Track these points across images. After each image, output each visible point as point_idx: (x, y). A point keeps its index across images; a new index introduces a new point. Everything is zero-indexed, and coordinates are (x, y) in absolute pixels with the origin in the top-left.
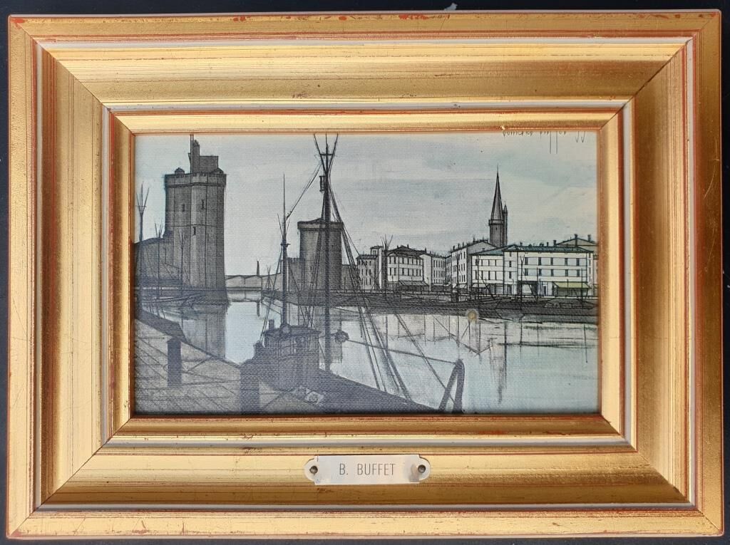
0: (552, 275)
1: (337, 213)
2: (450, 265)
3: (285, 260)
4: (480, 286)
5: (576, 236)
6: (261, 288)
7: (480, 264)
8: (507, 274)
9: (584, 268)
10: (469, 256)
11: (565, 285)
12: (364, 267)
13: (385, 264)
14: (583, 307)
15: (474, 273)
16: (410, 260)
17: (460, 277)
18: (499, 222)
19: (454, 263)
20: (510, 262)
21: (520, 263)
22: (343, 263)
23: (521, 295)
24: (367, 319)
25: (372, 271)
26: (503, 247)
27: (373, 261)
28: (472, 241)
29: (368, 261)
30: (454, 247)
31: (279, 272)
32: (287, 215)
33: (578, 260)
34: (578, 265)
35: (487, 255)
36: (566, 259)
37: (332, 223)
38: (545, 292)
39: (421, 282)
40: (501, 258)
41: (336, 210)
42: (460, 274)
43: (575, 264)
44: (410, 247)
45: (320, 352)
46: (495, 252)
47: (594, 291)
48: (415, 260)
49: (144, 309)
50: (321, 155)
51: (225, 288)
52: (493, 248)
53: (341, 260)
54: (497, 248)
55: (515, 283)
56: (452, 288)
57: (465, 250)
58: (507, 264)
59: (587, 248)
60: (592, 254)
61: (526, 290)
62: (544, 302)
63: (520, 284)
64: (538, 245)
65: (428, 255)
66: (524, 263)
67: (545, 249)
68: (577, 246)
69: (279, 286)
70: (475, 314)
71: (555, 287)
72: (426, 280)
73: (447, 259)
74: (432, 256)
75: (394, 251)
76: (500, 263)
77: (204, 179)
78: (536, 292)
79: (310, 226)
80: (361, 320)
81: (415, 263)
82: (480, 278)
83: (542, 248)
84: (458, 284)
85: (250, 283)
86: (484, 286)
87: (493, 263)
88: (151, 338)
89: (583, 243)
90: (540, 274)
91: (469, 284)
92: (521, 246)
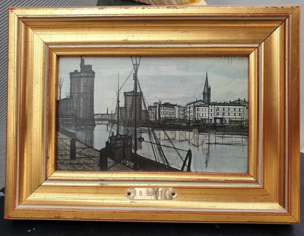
0: (229, 115)
1: (140, 89)
2: (186, 111)
3: (118, 108)
4: (199, 119)
5: (239, 99)
6: (109, 119)
7: (199, 110)
8: (210, 115)
9: (242, 112)
10: (195, 107)
11: (234, 119)
12: (151, 111)
13: (159, 110)
14: (242, 129)
15: (196, 114)
16: (170, 108)
17: (190, 115)
18: (207, 93)
19: (188, 110)
20: (211, 110)
21: (215, 110)
22: (142, 109)
23: (216, 123)
24: (152, 132)
25: (154, 113)
26: (209, 103)
27: (155, 109)
28: (196, 101)
29: (153, 109)
30: (188, 103)
31: (116, 113)
32: (119, 89)
33: (240, 109)
34: (240, 111)
35: (202, 107)
36: (235, 109)
37: (138, 93)
38: (226, 123)
39: (174, 117)
40: (208, 108)
41: (140, 87)
42: (190, 114)
44: (170, 103)
45: (132, 146)
46: (205, 105)
47: (246, 122)
48: (172, 109)
49: (61, 127)
50: (134, 65)
51: (94, 119)
53: (141, 108)
54: (206, 104)
55: (213, 118)
56: (187, 120)
57: (193, 104)
58: (210, 110)
59: (244, 104)
60: (245, 107)
61: (218, 121)
62: (225, 127)
63: (215, 119)
64: (223, 103)
65: (177, 106)
66: (217, 110)
67: (226, 104)
68: (239, 103)
69: (116, 118)
70: (197, 131)
71: (230, 120)
72: (176, 117)
73: (185, 108)
74: (179, 107)
75: (163, 105)
76: (207, 110)
77: (86, 75)
78: (222, 122)
79: (129, 94)
80: (149, 133)
81: (172, 110)
82: (199, 116)
83: (225, 104)
84: (190, 119)
85: (104, 117)
86: (200, 119)
87: (204, 110)
88: (64, 139)
89: (242, 102)
90: (224, 114)
91: (194, 118)
92: (216, 103)
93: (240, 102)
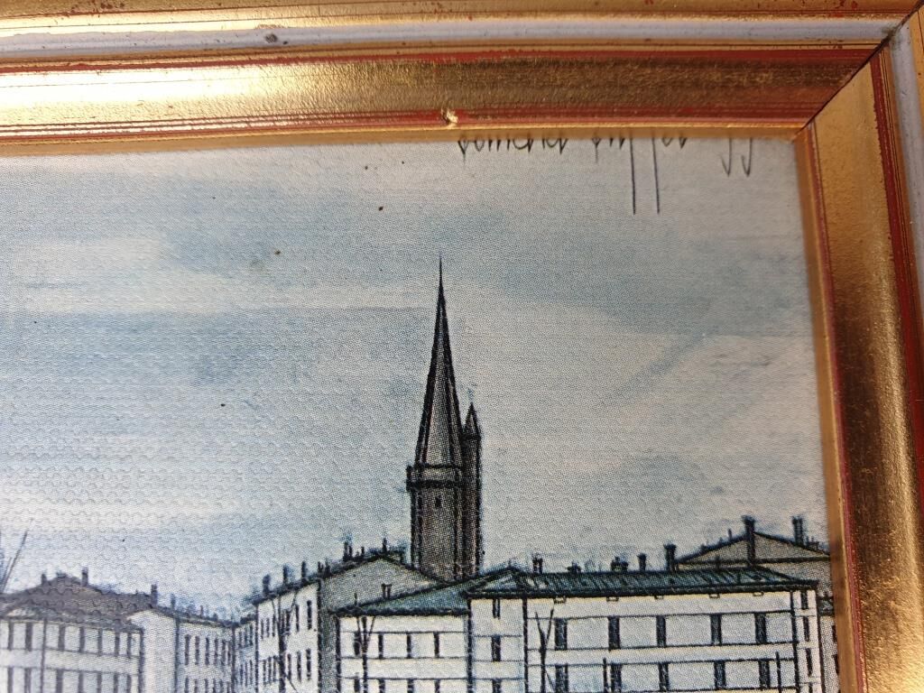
0: (666, 685)
2: (249, 655)
5: (749, 523)
7: (373, 650)
9: (786, 651)
10: (329, 619)
15: (348, 687)
16: (91, 634)
18: (449, 473)
19: (268, 647)
20: (496, 640)
21: (535, 642)
26: (465, 579)
28: (338, 556)
30: (267, 580)
33: (761, 619)
34: (762, 639)
35: (403, 613)
36: (716, 618)
40: (458, 623)
43: (751, 635)
44: (92, 581)
46: (431, 600)
48: (109, 636)
52: (425, 584)
54: (444, 586)
57: (310, 593)
58: (483, 649)
59: (792, 571)
60: (811, 595)
64: (607, 567)
65: (166, 612)
66: (551, 643)
67: (632, 582)
68: (753, 564)
73: (238, 631)
74: (180, 615)
75: (27, 597)
76: (454, 644)
81: (108, 646)
83: (620, 579)
87: (425, 645)
89: (776, 551)
90: (613, 682)
92: (538, 574)
93: (759, 555)
